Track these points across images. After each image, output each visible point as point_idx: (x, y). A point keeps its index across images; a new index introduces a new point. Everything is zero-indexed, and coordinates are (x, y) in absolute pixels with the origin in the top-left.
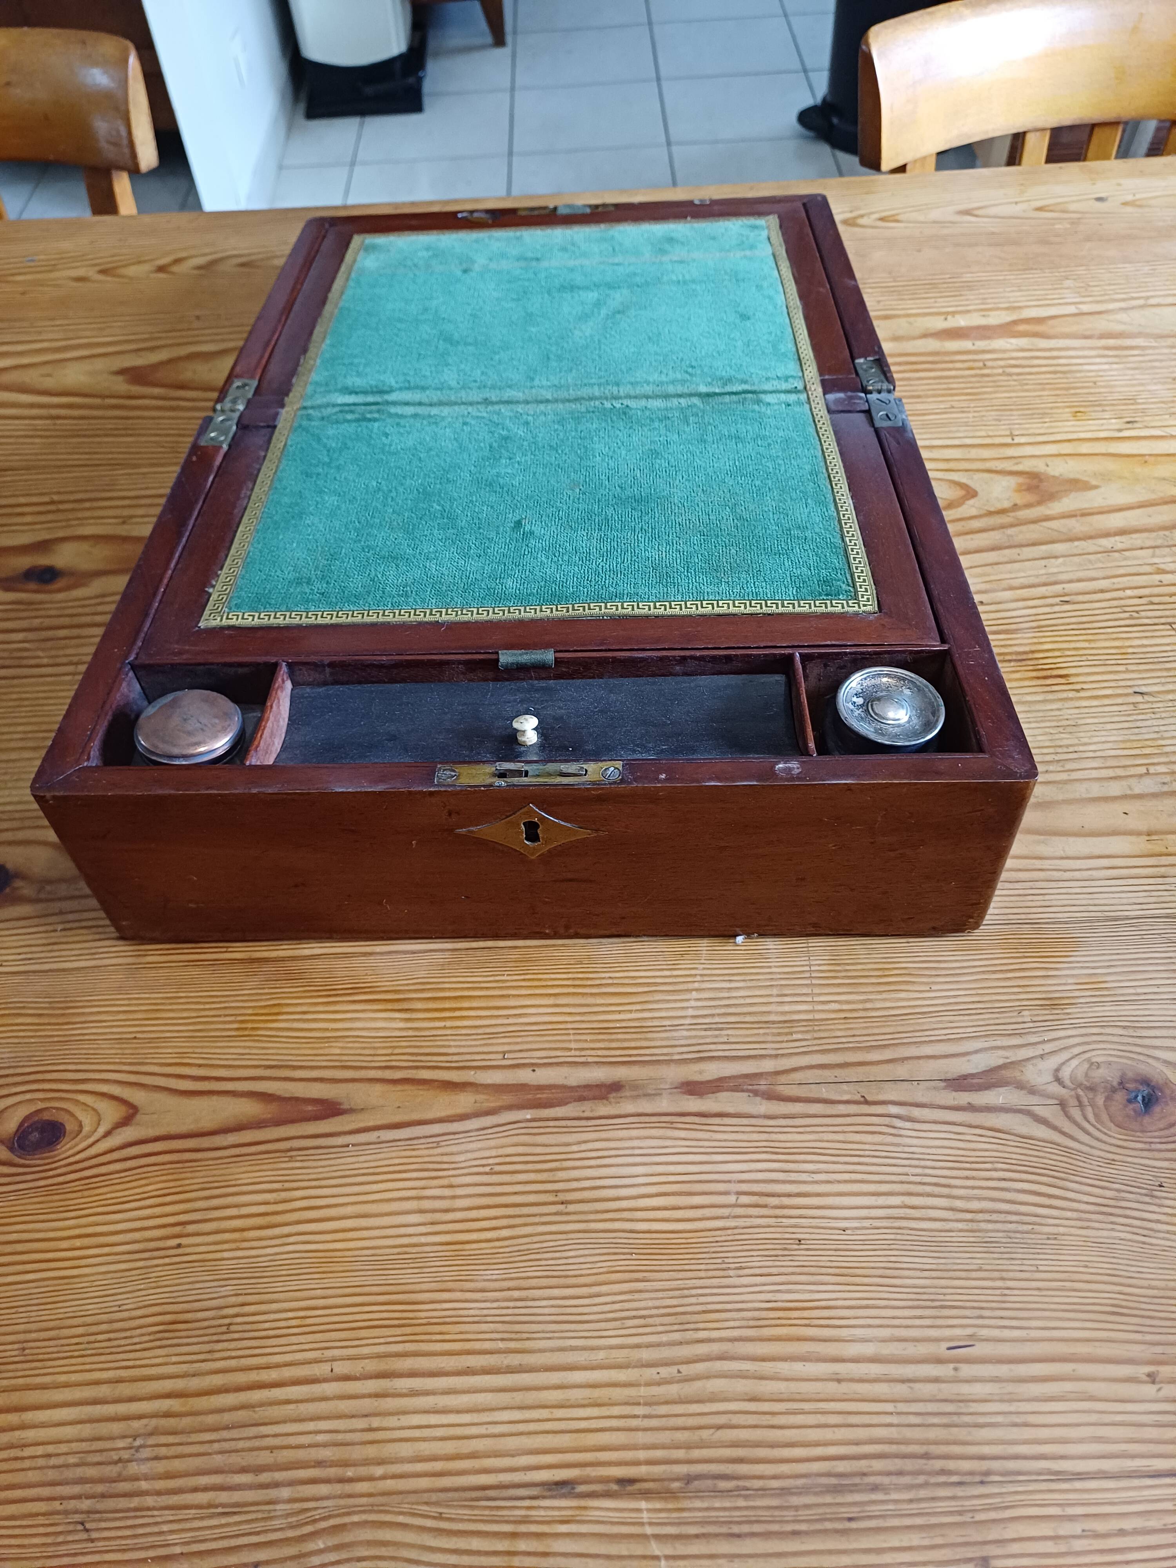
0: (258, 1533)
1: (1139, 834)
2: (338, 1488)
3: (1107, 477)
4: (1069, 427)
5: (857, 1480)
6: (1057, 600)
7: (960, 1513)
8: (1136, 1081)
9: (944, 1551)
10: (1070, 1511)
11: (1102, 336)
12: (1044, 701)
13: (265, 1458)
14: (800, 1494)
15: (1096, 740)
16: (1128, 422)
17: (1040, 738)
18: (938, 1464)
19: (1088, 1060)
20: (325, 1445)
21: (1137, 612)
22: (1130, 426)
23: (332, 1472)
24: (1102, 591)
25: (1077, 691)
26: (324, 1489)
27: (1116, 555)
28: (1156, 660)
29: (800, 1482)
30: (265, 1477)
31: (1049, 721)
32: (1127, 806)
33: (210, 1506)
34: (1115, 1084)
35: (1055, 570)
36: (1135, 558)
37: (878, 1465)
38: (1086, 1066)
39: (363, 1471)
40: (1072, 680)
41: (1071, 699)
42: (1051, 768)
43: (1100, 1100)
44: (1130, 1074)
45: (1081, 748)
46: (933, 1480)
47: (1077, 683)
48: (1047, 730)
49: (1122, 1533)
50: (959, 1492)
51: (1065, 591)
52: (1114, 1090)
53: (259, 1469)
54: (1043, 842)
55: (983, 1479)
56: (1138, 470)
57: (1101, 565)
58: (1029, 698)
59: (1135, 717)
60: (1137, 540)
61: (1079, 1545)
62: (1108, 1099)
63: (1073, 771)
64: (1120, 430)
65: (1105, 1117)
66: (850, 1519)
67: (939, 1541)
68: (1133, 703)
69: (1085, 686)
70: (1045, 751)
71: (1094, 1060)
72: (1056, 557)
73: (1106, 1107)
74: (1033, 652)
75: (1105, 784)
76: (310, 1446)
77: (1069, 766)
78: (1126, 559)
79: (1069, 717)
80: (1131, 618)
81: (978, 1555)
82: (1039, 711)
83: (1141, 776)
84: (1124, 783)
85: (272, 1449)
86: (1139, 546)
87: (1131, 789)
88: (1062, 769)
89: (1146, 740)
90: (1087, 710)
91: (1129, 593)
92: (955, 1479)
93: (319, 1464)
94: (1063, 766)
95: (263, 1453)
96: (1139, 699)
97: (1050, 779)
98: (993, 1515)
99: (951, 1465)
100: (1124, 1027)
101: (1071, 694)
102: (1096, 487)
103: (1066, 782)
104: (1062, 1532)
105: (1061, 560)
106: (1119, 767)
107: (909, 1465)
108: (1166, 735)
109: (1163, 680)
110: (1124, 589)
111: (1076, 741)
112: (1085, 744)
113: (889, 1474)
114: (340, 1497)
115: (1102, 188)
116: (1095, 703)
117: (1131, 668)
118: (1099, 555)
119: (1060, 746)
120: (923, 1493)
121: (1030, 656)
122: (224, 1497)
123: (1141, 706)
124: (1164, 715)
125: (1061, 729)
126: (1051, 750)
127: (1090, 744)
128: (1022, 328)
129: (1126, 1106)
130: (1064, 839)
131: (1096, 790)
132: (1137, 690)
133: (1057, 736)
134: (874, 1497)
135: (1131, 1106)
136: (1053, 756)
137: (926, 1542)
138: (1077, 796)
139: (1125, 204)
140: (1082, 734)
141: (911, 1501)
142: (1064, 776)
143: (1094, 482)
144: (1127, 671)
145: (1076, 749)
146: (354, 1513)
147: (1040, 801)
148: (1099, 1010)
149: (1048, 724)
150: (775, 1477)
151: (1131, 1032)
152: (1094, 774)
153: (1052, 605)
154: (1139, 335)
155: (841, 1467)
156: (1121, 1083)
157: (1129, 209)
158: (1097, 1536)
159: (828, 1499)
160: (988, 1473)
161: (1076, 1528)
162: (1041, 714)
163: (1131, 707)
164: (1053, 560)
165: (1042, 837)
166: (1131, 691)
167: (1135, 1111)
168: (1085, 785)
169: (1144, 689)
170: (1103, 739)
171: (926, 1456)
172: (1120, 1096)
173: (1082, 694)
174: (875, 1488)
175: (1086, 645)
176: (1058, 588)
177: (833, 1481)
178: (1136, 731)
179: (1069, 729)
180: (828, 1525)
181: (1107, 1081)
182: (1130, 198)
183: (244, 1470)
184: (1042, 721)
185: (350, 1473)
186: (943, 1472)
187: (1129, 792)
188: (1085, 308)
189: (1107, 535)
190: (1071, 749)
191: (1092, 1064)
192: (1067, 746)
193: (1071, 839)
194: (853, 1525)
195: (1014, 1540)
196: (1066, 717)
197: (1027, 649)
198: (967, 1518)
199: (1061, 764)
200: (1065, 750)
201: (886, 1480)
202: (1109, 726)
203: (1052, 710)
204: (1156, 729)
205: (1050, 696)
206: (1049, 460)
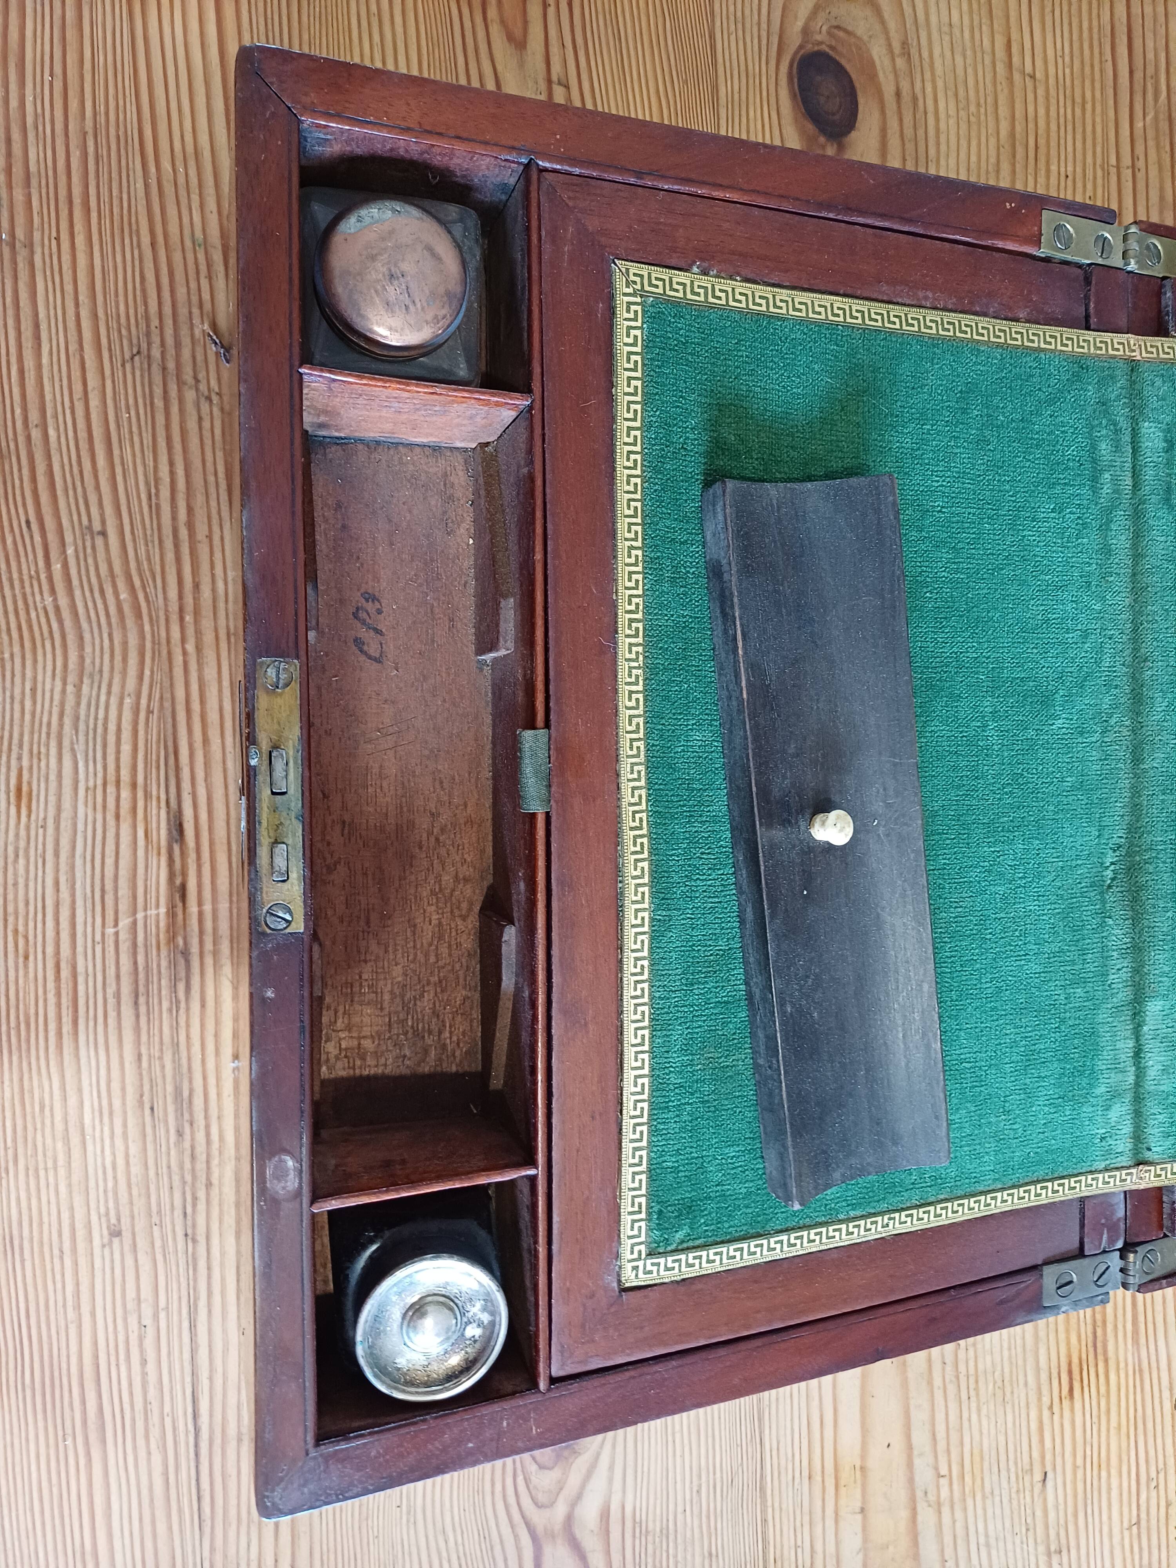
0: (133, 533)
2: (174, 607)
5: (186, 1116)
7: (159, 1212)
9: (126, 1195)
10: (162, 1315)
12: (1038, 1369)
13: (201, 530)
14: (174, 1061)
15: (985, 1422)
18: (201, 1194)
20: (214, 590)
23: (189, 600)
25: (1051, 1407)
26: (173, 594)
28: (1089, 1502)
29: (184, 1061)
30: (184, 533)
31: (1011, 1372)
33: (157, 480)
37: (200, 1136)
39: (190, 631)
41: (1040, 1399)
42: (949, 1368)
45: (974, 1405)
46: (188, 1189)
47: (1062, 1409)
48: (999, 1368)
49: (144, 1362)
50: (178, 1213)
53: (190, 526)
55: (190, 1237)
58: (1042, 1351)
59: (1013, 1469)
61: (133, 1321)
63: (945, 1392)
66: (152, 1109)
67: (135, 1192)
68: (1032, 1470)
69: (1056, 1417)
70: (971, 1364)
76: (213, 576)
77: (951, 1389)
79: (1016, 1395)
81: (124, 1228)
82: (1025, 1361)
85: (210, 537)
88: (947, 1380)
89: (982, 1479)
90: (1024, 1415)
92: (189, 1210)
93: (196, 586)
95: (206, 527)
96: (1038, 1477)
98: (158, 1243)
99: (201, 1206)
101: (1046, 1400)
104: (143, 1305)
107: (201, 1166)
108: (989, 1502)
109: (1061, 1507)
111: (983, 1399)
112: (979, 1410)
113: (193, 1148)
114: (166, 611)
116: (1034, 1426)
119: (977, 1382)
120: (176, 1178)
122: (165, 493)
123: (1027, 1478)
124: (1015, 1503)
125: (1000, 1383)
126: (972, 1371)
127: (979, 1415)
132: (1050, 1475)
133: (990, 1378)
134: (172, 1131)
137: (133, 1180)
140: (992, 1407)
141: (169, 1167)
142: (938, 1382)
144: (1075, 1467)
145: (973, 1399)
146: (152, 625)
150: (188, 1037)
155: (198, 1102)
158: (141, 1339)
159: (170, 1088)
160: (194, 1241)
161: (147, 1321)
162: (1020, 1362)
166: (1049, 1469)
169: (1050, 1483)
171: (209, 1185)
174: (180, 1133)
177: (186, 1094)
179: (999, 1393)
180: (146, 1088)
183: (190, 510)
184: (1011, 1363)
185: (188, 618)
186: (195, 1199)
190: (972, 1393)
192: (977, 1389)
194: (147, 1111)
195: (136, 1260)
196: (1015, 1390)
198: (156, 1219)
199: (954, 1379)
200: (972, 1386)
201: (187, 1144)
202: (1002, 1439)
203: (1026, 1376)
204: (997, 1492)
205: (1044, 1376)
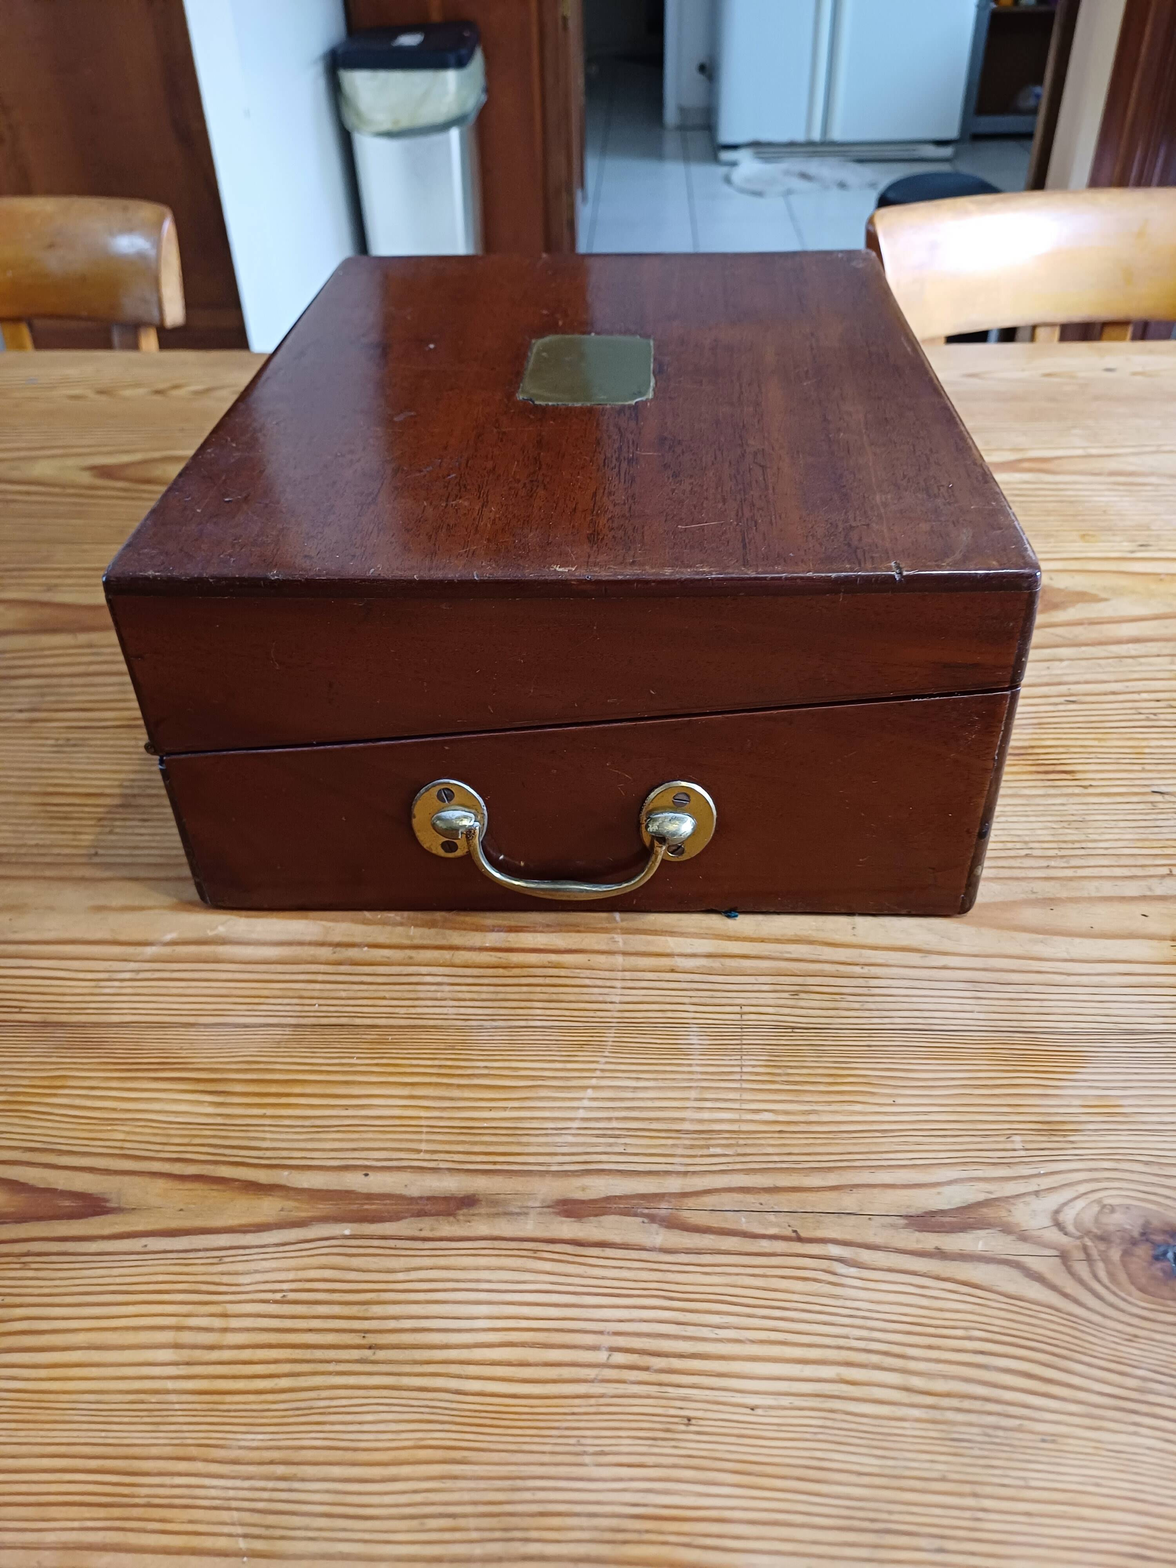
1: (1161, 938)
3: (1118, 592)
4: (1077, 548)
6: (1062, 699)
8: (1165, 1232)
11: (1112, 474)
16: (1142, 546)
17: (1039, 832)
19: (1099, 1201)
21: (1155, 714)
22: (1143, 548)
24: (1114, 693)
27: (1130, 661)
32: (1145, 908)
34: (1136, 1234)
35: (1059, 672)
36: (1150, 665)
38: (1096, 1208)
40: (1078, 776)
43: (1115, 1254)
44: (1156, 1223)
51: (1071, 692)
52: (1134, 1243)
54: (1042, 942)
56: (1153, 586)
57: (1112, 669)
60: (1153, 648)
62: (1126, 1253)
64: (1132, 552)
65: (1123, 1277)
71: (1107, 1201)
72: (1061, 660)
73: (1125, 1265)
74: (1033, 747)
75: (1119, 883)
78: (1141, 664)
80: (1148, 720)
83: (1163, 877)
84: (1143, 883)
86: (1156, 654)
87: (1150, 889)
91: (1145, 696)
94: (1067, 862)
97: (1051, 875)
100: (1147, 1163)
102: (1106, 600)
103: (1071, 879)
105: (1065, 663)
106: (1136, 866)
110: (1139, 692)
115: (1111, 361)
117: (1148, 767)
118: (1110, 661)
121: (1030, 751)
128: (1026, 465)
129: (1151, 1264)
130: (1069, 939)
131: (1108, 889)
135: (1159, 1265)
136: (1056, 851)
138: (1085, 894)
139: (1135, 374)
143: (1103, 595)
147: (1040, 897)
148: (1112, 1140)
149: (1050, 819)
151: (1155, 1170)
152: (1106, 872)
153: (1057, 704)
154: (1152, 474)
156: (1143, 1234)
157: (1139, 378)
163: (1150, 806)
164: (1057, 663)
165: (1041, 936)
167: (1164, 1272)
168: (1096, 883)
170: (1117, 837)
172: (1143, 1251)
173: (1090, 790)
175: (1096, 743)
176: (1063, 689)
178: (1156, 830)
181: (1125, 1230)
182: (1140, 369)
187: (1149, 893)
188: (1094, 451)
189: (1119, 642)
191: (1104, 1206)
193: (1077, 940)
197: (1026, 744)
206: (1053, 575)
